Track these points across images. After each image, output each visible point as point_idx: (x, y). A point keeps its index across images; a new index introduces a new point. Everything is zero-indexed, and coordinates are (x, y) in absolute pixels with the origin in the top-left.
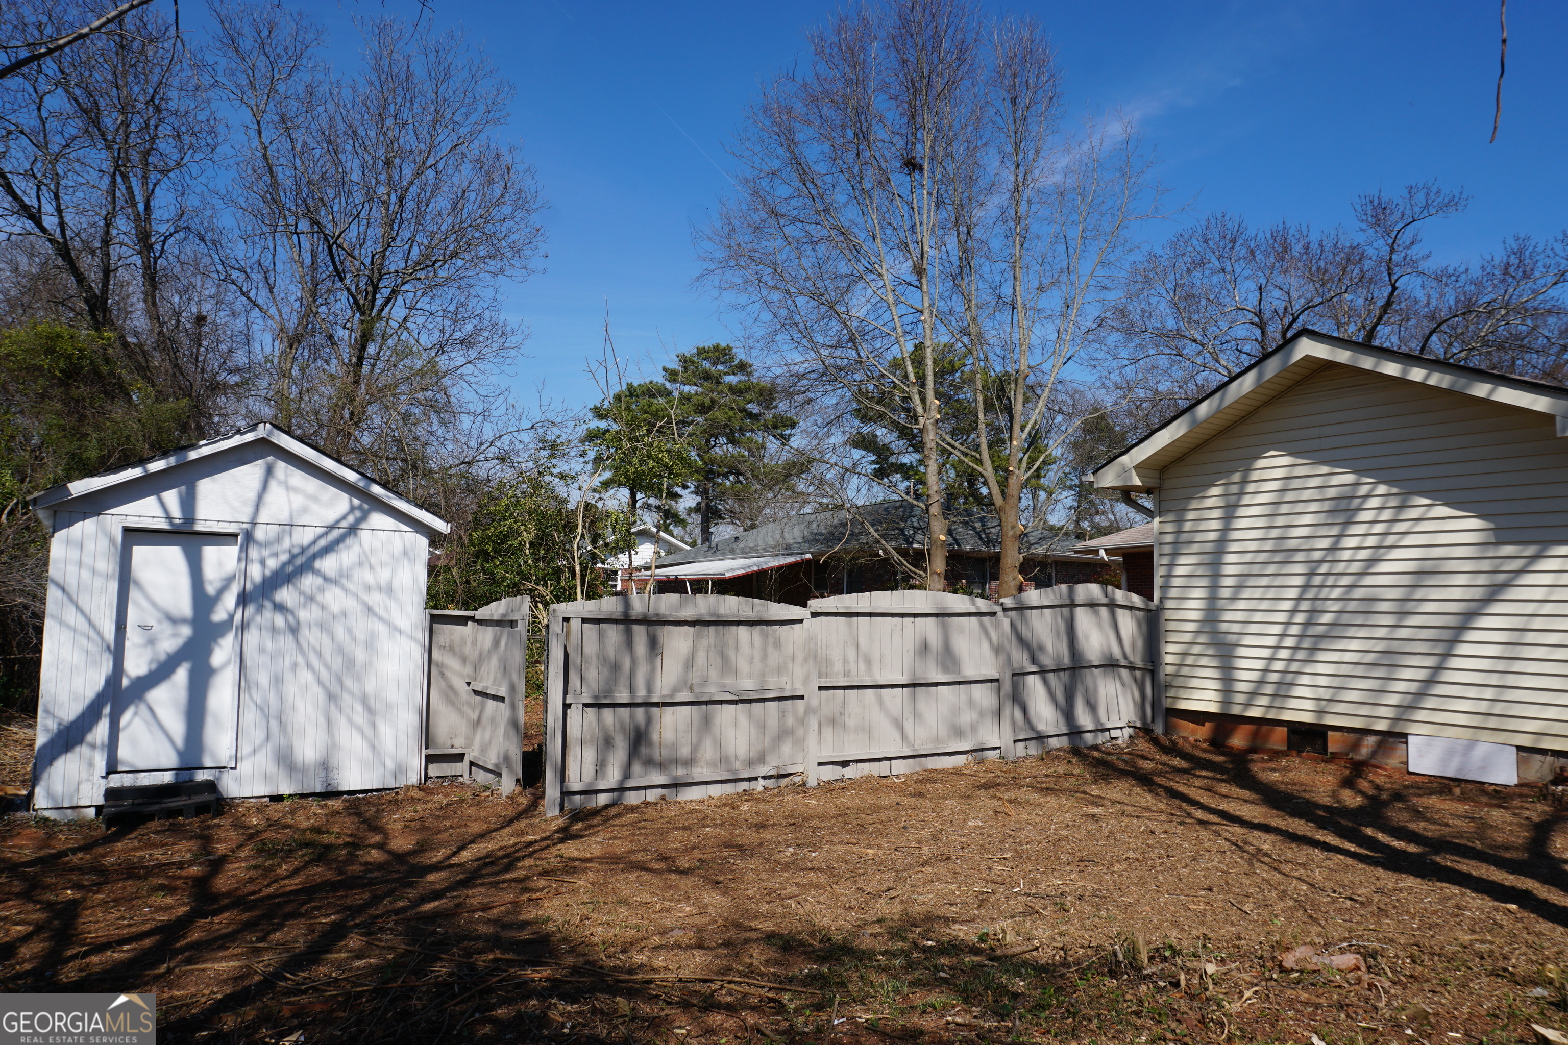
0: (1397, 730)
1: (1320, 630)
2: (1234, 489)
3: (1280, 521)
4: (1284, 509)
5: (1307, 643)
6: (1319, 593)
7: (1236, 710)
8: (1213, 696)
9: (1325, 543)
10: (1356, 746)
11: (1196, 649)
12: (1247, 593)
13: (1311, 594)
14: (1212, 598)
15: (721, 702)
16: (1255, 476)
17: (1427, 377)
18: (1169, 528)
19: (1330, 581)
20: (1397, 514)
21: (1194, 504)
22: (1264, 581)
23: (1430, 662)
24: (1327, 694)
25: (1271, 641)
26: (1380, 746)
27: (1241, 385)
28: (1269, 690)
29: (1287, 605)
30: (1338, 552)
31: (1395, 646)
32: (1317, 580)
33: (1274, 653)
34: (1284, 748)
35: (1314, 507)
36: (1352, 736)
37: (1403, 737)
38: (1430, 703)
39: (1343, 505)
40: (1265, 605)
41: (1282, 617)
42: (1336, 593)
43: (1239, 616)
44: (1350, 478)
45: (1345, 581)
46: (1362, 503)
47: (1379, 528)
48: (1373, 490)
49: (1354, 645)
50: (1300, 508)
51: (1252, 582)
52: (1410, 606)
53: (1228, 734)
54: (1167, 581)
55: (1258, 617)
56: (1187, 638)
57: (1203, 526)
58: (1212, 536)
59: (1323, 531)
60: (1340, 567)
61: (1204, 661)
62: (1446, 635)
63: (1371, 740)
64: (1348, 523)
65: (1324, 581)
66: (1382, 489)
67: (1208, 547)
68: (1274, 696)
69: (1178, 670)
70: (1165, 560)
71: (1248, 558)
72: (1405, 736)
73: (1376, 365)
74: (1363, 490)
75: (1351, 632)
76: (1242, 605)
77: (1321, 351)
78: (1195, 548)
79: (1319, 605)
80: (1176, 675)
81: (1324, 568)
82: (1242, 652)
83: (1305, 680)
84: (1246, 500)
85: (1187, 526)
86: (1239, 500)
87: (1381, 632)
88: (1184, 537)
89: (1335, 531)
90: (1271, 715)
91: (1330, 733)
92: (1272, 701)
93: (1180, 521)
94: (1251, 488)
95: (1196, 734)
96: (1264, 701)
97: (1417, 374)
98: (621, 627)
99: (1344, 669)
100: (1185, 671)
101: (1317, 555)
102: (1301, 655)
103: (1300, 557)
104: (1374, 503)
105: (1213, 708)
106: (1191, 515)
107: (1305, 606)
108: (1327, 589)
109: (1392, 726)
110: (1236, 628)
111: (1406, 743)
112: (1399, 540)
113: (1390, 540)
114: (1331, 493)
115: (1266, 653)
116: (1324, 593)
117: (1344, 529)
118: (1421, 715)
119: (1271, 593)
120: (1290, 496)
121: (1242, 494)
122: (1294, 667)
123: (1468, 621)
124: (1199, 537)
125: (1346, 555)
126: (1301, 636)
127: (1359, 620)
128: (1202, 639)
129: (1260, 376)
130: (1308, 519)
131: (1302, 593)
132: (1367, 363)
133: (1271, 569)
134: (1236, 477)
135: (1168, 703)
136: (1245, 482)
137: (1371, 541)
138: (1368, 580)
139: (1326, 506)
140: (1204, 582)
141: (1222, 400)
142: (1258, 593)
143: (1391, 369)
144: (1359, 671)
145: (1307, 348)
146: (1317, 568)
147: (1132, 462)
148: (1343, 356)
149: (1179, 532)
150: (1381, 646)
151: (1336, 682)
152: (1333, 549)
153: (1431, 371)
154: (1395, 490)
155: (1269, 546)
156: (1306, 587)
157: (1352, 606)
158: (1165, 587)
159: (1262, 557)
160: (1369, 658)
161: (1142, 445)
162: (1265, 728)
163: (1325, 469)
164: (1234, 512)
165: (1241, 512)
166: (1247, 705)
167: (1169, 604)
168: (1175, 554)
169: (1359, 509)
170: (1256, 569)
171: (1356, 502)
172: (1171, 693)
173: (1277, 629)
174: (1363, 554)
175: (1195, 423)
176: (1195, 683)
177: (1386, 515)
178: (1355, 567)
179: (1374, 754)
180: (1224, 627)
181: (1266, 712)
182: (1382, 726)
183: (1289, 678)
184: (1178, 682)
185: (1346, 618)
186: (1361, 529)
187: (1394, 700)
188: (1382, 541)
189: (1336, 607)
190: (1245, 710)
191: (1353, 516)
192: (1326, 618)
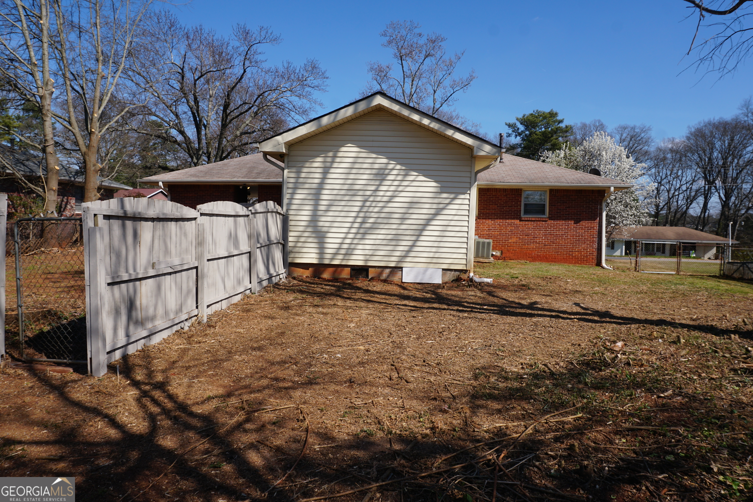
0: (399, 266)
1: (368, 225)
2: (329, 159)
3: (352, 176)
4: (354, 171)
5: (362, 231)
6: (368, 209)
7: (327, 262)
8: (314, 255)
9: (373, 188)
10: (381, 273)
11: (306, 234)
12: (334, 208)
13: (365, 209)
14: (315, 210)
15: (165, 274)
16: (340, 154)
17: (430, 123)
18: (292, 175)
19: (374, 204)
20: (404, 177)
21: (307, 165)
22: (343, 203)
23: (414, 238)
24: (370, 253)
25: (345, 230)
26: (391, 273)
27: (346, 111)
28: (343, 252)
29: (354, 214)
30: (378, 192)
31: (400, 232)
32: (368, 204)
33: (346, 236)
34: (349, 277)
35: (368, 172)
36: (379, 270)
37: (401, 268)
38: (412, 254)
39: (381, 172)
40: (343, 214)
41: (351, 220)
42: (376, 210)
43: (329, 219)
44: (385, 161)
45: (381, 204)
46: (390, 172)
47: (396, 183)
48: (395, 167)
49: (383, 232)
50: (362, 171)
51: (336, 203)
52: (407, 216)
53: (321, 273)
54: (291, 201)
55: (339, 219)
56: (301, 229)
57: (312, 175)
58: (317, 181)
59: (372, 182)
60: (379, 199)
61: (310, 240)
62: (420, 227)
63: (388, 271)
64: (384, 180)
65: (371, 204)
66: (398, 167)
67: (314, 186)
68: (345, 254)
69: (296, 244)
70: (290, 191)
71: (335, 192)
72: (402, 268)
73: (410, 114)
74: (391, 166)
75: (382, 226)
76: (330, 214)
77: (386, 103)
78: (307, 186)
79: (368, 215)
80: (295, 247)
81: (371, 199)
82: (330, 235)
83: (360, 247)
84: (335, 165)
85: (303, 175)
86: (332, 165)
87: (394, 226)
88: (301, 180)
89: (377, 183)
90: (344, 263)
91: (370, 269)
92: (344, 257)
93: (299, 172)
94: (338, 160)
95: (306, 274)
96: (340, 257)
97: (426, 121)
99: (378, 242)
100: (299, 245)
101: (368, 193)
102: (359, 236)
103: (361, 193)
104: (395, 172)
105: (315, 261)
106: (305, 170)
107: (362, 215)
108: (372, 208)
109: (396, 264)
110: (327, 224)
111: (402, 271)
112: (404, 189)
113: (400, 188)
114: (376, 166)
115: (342, 235)
116: (371, 209)
117: (381, 182)
118: (408, 259)
119: (346, 209)
120: (357, 166)
121: (333, 162)
122: (356, 241)
123: (428, 222)
124: (310, 181)
125: (381, 193)
126: (359, 228)
127: (385, 221)
128: (310, 229)
129: (356, 109)
130: (365, 177)
131: (361, 209)
132: (406, 112)
133: (347, 198)
134: (331, 154)
135: (290, 260)
136: (335, 157)
137: (392, 188)
138: (390, 205)
139: (374, 172)
140: (312, 202)
141: (336, 117)
142: (339, 208)
143: (416, 117)
144: (385, 242)
145: (379, 100)
146: (368, 198)
147: (283, 140)
148: (396, 108)
149: (298, 177)
150: (394, 232)
151: (374, 247)
152: (376, 190)
153: (432, 121)
154: (404, 168)
155: (346, 187)
156: (363, 206)
157: (383, 215)
158: (289, 204)
159: (343, 192)
160: (389, 237)
161: (290, 132)
162: (339, 269)
163: (374, 156)
164: (329, 170)
165: (332, 170)
166: (332, 259)
167: (291, 212)
168: (295, 188)
169: (388, 174)
170: (339, 198)
171: (387, 172)
172: (292, 255)
173: (348, 225)
174: (389, 194)
175: (320, 126)
176: (305, 250)
177: (399, 178)
178: (385, 199)
179: (388, 276)
180: (321, 224)
181: (341, 262)
182: (393, 265)
183: (352, 246)
184: (297, 250)
185: (379, 220)
186: (388, 183)
187: (398, 254)
188: (397, 188)
189: (376, 215)
190: (331, 261)
191: (386, 177)
192: (371, 220)
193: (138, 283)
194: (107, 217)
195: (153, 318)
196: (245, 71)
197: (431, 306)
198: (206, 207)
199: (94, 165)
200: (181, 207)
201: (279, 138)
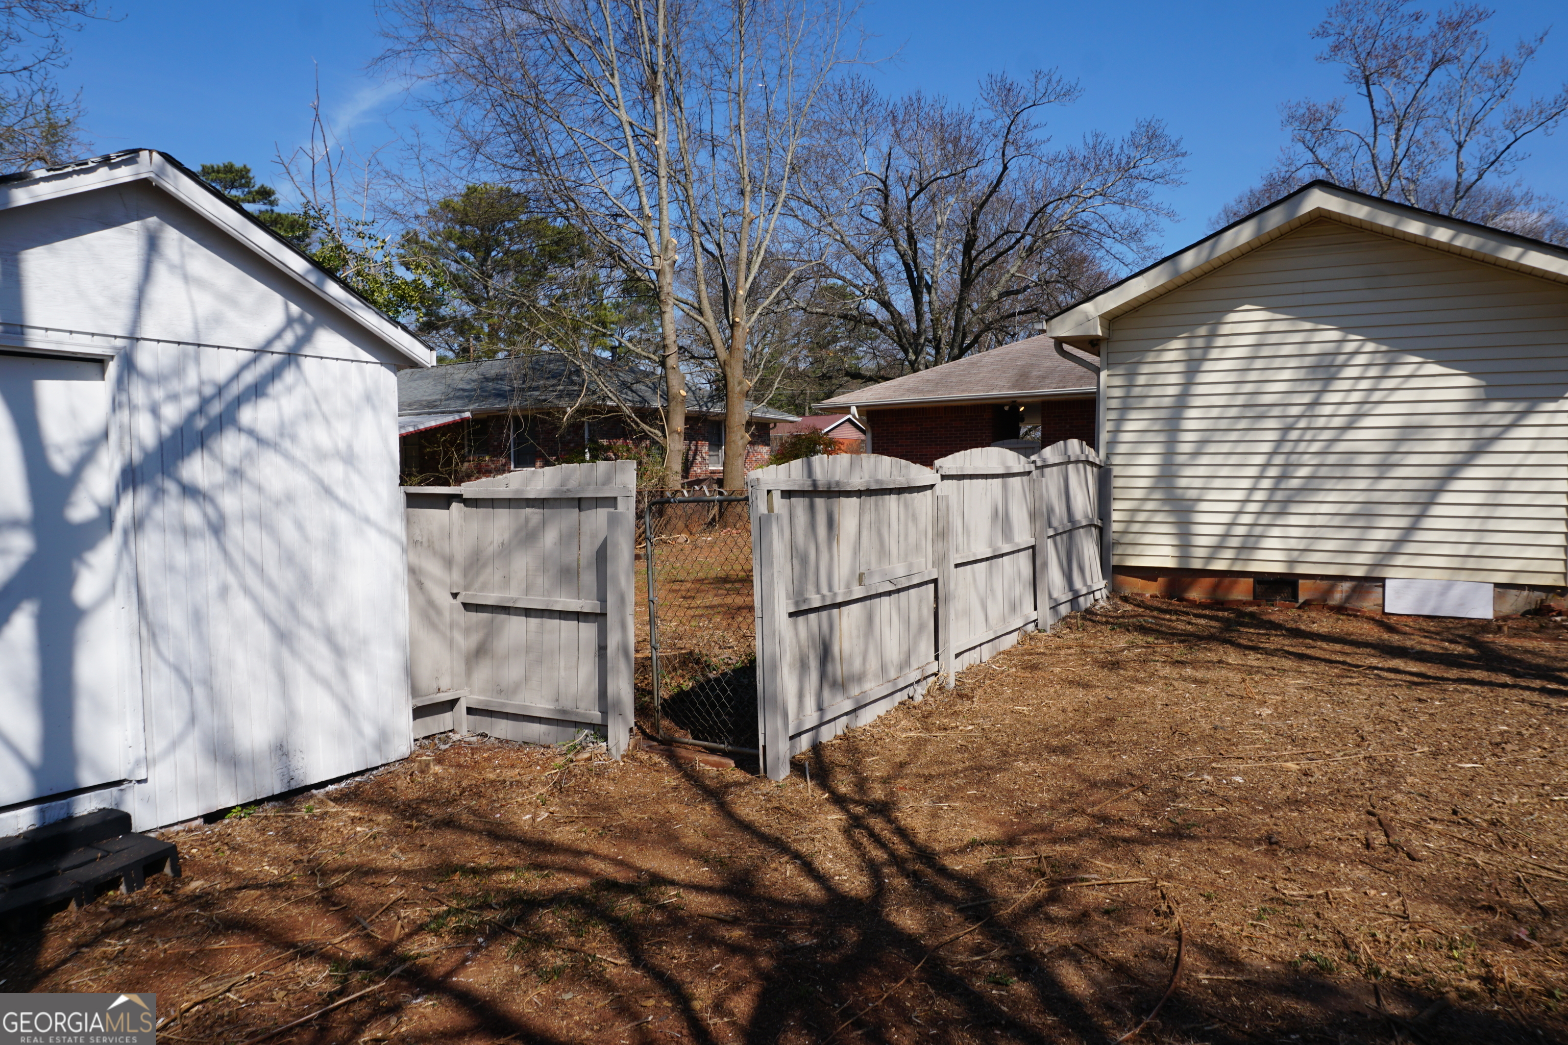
0: (1375, 575)
1: (1294, 483)
2: (1199, 343)
3: (1253, 376)
4: (1259, 364)
5: (1279, 496)
6: (1295, 447)
7: (1197, 564)
8: (1169, 551)
9: (1307, 399)
10: (1330, 591)
11: (1150, 505)
12: (1212, 448)
13: (1287, 447)
14: (1169, 453)
15: (880, 595)
16: (1225, 329)
17: (1454, 238)
18: (1117, 381)
19: (1309, 435)
20: (1386, 370)
21: (1151, 357)
22: (1234, 436)
23: (1413, 510)
24: (1302, 545)
25: (1240, 495)
26: (1354, 590)
27: (1237, 234)
28: (1234, 542)
29: (1260, 460)
30: (1318, 407)
31: (1376, 497)
32: (1294, 435)
33: (1242, 507)
34: (1251, 598)
35: (1293, 363)
36: (1325, 584)
37: (1381, 582)
38: (1410, 548)
39: (1327, 360)
40: (1233, 460)
41: (1253, 471)
42: (1315, 447)
43: (1201, 471)
44: (1335, 335)
45: (1327, 435)
46: (1348, 360)
47: (1365, 384)
48: (1361, 346)
49: (1332, 497)
50: (1277, 363)
51: (1218, 436)
52: (1395, 459)
53: (1187, 587)
54: (1115, 437)
55: (1225, 471)
56: (1139, 494)
57: (1161, 380)
58: (1172, 391)
59: (1305, 386)
60: (1321, 422)
61: (1159, 517)
62: (1431, 485)
63: (1346, 586)
64: (1334, 378)
65: (1303, 435)
66: (1370, 347)
67: (1167, 402)
68: (1239, 549)
69: (1127, 527)
70: (1113, 415)
71: (1215, 412)
72: (1382, 580)
73: (1397, 223)
74: (1350, 347)
75: (1329, 484)
76: (1205, 460)
77: (1333, 204)
78: (1150, 402)
79: (1294, 459)
80: (1125, 532)
81: (1302, 424)
82: (1203, 506)
83: (1276, 531)
84: (1214, 354)
85: (1141, 380)
86: (1205, 353)
87: (1362, 485)
88: (1136, 391)
89: (1317, 386)
90: (1238, 567)
91: (1301, 581)
92: (1238, 554)
93: (1132, 375)
94: (1220, 342)
95: (1150, 590)
96: (1229, 554)
97: (1442, 234)
98: (807, 500)
99: (1320, 520)
100: (1136, 527)
101: (1295, 411)
102: (1272, 508)
103: (1276, 411)
104: (1361, 359)
105: (1170, 563)
106: (1146, 369)
107: (1279, 460)
108: (1303, 444)
109: (1368, 571)
110: (1198, 483)
111: (1384, 587)
112: (1388, 396)
113: (1377, 396)
114: (1314, 349)
115: (1233, 507)
116: (1302, 447)
117: (1326, 385)
118: (1400, 560)
119: (1242, 448)
120: (1266, 351)
121: (1208, 347)
122: (1265, 520)
123: (1453, 472)
124: (1156, 391)
125: (1327, 410)
126: (1273, 490)
127: (1338, 472)
128: (1157, 495)
129: (1259, 228)
130: (1286, 375)
131: (1277, 447)
132: (1386, 220)
133: (1243, 424)
134: (1203, 331)
135: (1115, 561)
136: (1213, 335)
137: (1356, 397)
138: (1351, 434)
139: (1308, 361)
140: (1161, 437)
141: (1213, 248)
142: (1226, 448)
143: (1415, 227)
144: (1337, 521)
145: (1318, 200)
146: (1296, 422)
147: (1096, 309)
148: (1360, 211)
149: (1131, 386)
150: (1361, 497)
151: (1311, 533)
152: (1315, 404)
153: (1459, 232)
154: (1384, 348)
155: (1240, 400)
156: (1280, 442)
157: (1331, 459)
158: (1112, 443)
159: (1233, 412)
160: (1350, 509)
161: (1111, 293)
162: (1227, 581)
163: (1308, 325)
164: (1200, 365)
165: (1207, 366)
166: (1210, 559)
167: (1117, 460)
168: (1125, 409)
169: (1345, 365)
170: (1223, 424)
171: (1340, 359)
172: (1119, 550)
173: (1247, 484)
174: (1347, 410)
175: (1176, 272)
176: (1147, 539)
177: (1373, 372)
178: (1337, 422)
179: (1348, 598)
180: (1183, 482)
181: (1232, 565)
182: (1359, 572)
183: (1258, 531)
184: (1129, 538)
185: (1323, 472)
186: (1346, 385)
187: (1373, 547)
188: (1369, 396)
189: (1315, 460)
190: (1207, 564)
191: (1338, 372)
192: (1303, 472)
193: (835, 611)
194: (787, 494)
195: (860, 678)
196: (1005, 168)
197: (1466, 676)
198: (951, 463)
199: (740, 383)
200: (906, 467)
201: (1088, 307)
